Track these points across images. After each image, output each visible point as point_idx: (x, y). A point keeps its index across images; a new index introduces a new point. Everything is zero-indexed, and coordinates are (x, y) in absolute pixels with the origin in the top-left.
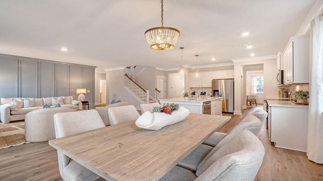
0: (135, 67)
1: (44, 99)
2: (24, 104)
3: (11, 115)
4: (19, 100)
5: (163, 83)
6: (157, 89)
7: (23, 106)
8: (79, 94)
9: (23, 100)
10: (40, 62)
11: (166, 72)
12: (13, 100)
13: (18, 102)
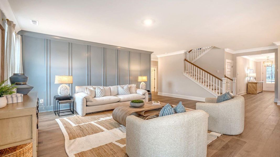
0: (191, 51)
1: (111, 87)
2: (97, 93)
3: (87, 106)
4: (91, 88)
5: (230, 69)
6: (227, 76)
7: (95, 95)
8: (140, 82)
9: (95, 89)
10: (106, 48)
11: (233, 55)
12: (87, 88)
13: (91, 91)
